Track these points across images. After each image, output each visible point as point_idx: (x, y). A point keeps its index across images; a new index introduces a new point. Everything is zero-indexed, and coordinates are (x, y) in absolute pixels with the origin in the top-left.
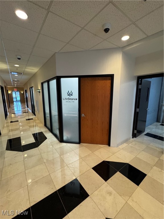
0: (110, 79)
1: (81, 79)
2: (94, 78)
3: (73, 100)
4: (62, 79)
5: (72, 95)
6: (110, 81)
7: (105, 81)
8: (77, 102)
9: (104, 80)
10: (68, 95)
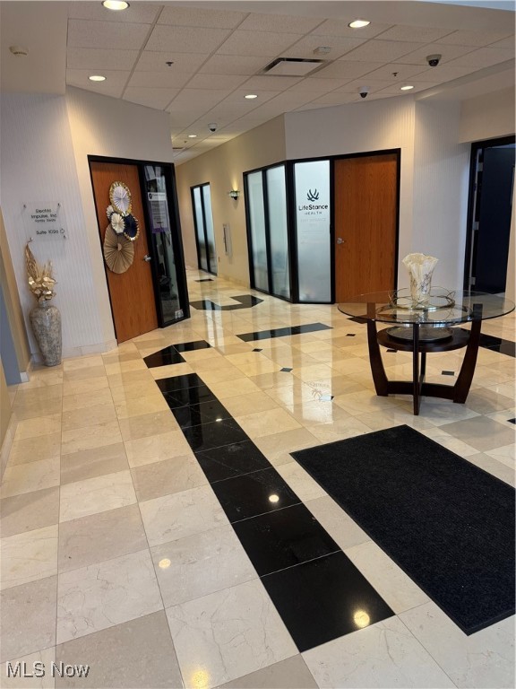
0: (394, 159)
1: (336, 162)
2: (363, 158)
3: (320, 210)
4: (297, 166)
5: (316, 198)
6: (395, 163)
7: (385, 163)
8: (327, 212)
9: (384, 160)
10: (310, 199)
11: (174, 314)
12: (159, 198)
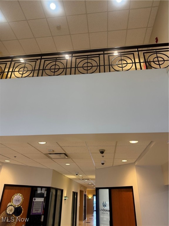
1: (112, 190)
6: (132, 193)
10: (103, 206)
12: (39, 200)
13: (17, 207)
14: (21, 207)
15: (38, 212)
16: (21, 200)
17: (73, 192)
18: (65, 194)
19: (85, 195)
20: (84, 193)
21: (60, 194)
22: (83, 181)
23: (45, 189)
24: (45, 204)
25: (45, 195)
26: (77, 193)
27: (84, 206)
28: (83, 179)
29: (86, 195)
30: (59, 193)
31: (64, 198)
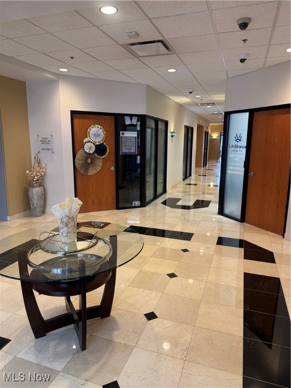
1: (255, 113)
3: (241, 149)
5: (240, 140)
7: (289, 115)
10: (236, 140)
11: (132, 203)
12: (130, 135)
13: (97, 144)
14: (105, 144)
15: (131, 151)
16: (102, 135)
17: (185, 126)
18: (171, 128)
19: (206, 132)
20: (205, 129)
21: (164, 128)
22: (203, 107)
23: (136, 118)
24: (139, 140)
25: (139, 128)
26: (192, 129)
27: (205, 149)
28: (203, 104)
29: (208, 133)
30: (161, 126)
31: (169, 135)
